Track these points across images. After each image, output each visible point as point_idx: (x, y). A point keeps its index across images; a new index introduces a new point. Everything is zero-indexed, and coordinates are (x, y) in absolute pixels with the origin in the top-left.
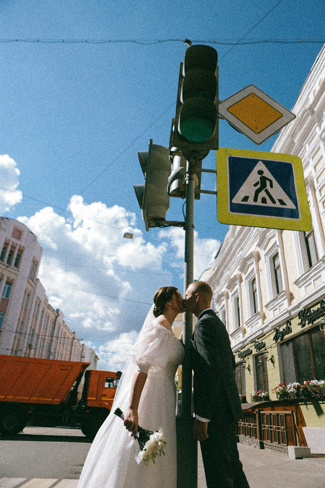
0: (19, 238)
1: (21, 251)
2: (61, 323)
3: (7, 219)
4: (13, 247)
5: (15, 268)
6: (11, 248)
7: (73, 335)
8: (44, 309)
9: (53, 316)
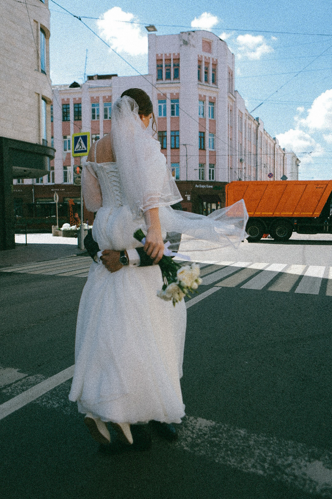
0: (210, 51)
1: (215, 65)
2: (262, 131)
3: (194, 32)
4: (207, 63)
5: (214, 86)
6: (205, 64)
7: (274, 140)
8: (246, 121)
9: (254, 126)
